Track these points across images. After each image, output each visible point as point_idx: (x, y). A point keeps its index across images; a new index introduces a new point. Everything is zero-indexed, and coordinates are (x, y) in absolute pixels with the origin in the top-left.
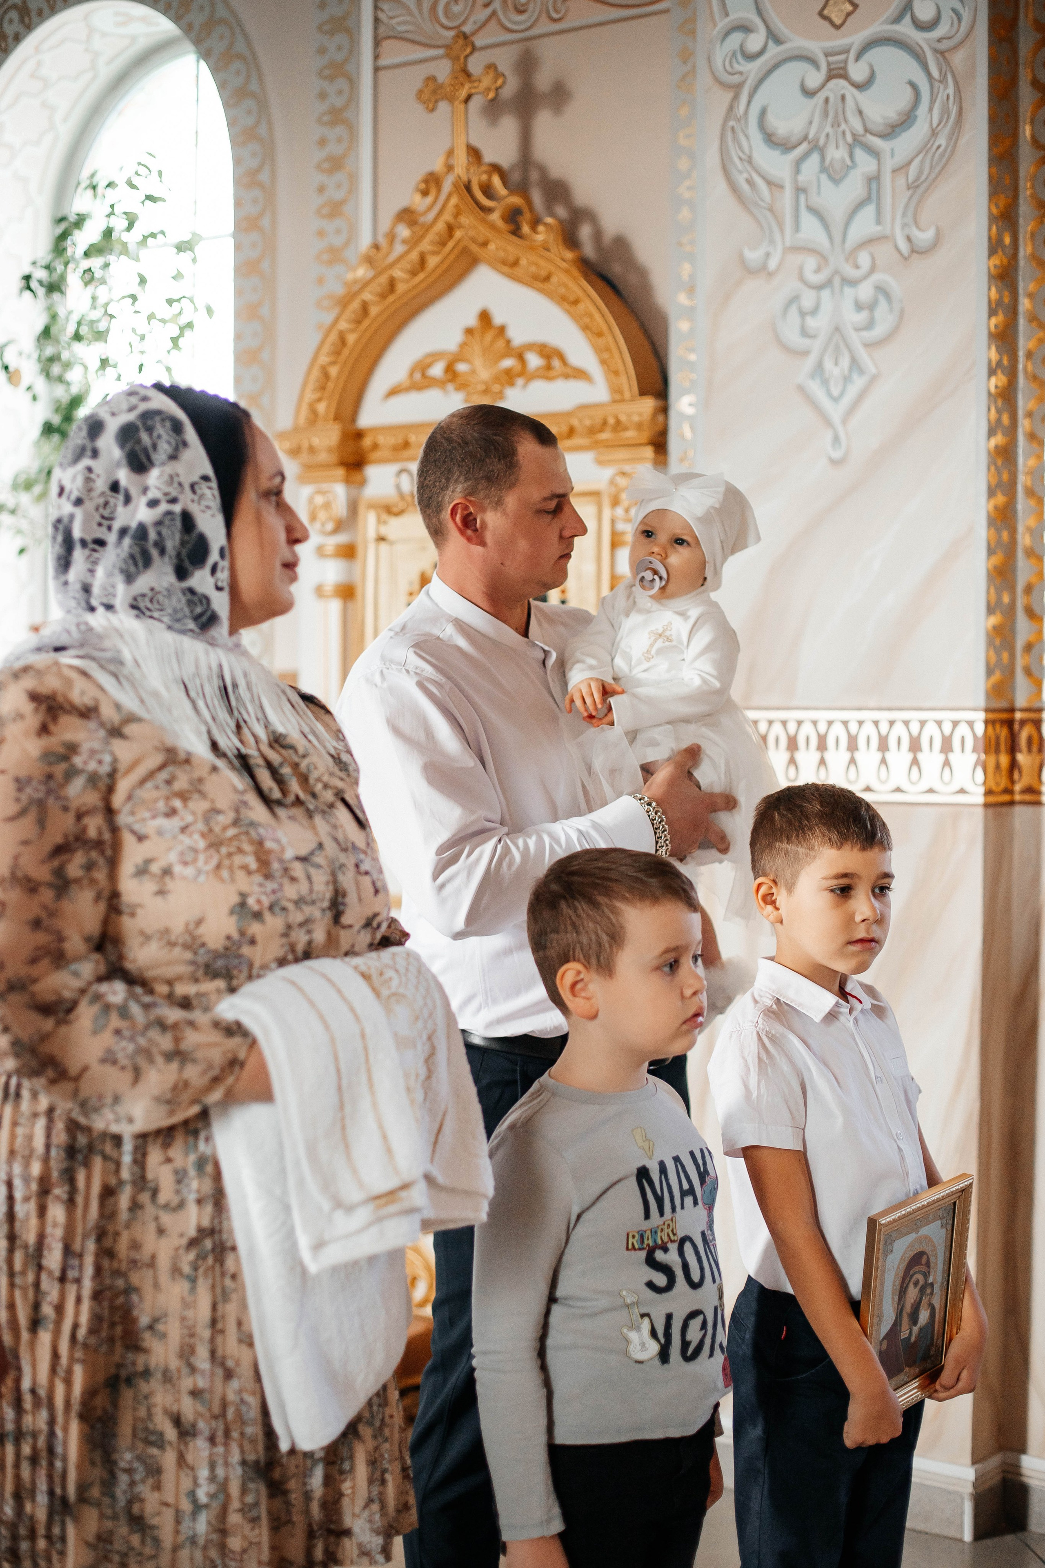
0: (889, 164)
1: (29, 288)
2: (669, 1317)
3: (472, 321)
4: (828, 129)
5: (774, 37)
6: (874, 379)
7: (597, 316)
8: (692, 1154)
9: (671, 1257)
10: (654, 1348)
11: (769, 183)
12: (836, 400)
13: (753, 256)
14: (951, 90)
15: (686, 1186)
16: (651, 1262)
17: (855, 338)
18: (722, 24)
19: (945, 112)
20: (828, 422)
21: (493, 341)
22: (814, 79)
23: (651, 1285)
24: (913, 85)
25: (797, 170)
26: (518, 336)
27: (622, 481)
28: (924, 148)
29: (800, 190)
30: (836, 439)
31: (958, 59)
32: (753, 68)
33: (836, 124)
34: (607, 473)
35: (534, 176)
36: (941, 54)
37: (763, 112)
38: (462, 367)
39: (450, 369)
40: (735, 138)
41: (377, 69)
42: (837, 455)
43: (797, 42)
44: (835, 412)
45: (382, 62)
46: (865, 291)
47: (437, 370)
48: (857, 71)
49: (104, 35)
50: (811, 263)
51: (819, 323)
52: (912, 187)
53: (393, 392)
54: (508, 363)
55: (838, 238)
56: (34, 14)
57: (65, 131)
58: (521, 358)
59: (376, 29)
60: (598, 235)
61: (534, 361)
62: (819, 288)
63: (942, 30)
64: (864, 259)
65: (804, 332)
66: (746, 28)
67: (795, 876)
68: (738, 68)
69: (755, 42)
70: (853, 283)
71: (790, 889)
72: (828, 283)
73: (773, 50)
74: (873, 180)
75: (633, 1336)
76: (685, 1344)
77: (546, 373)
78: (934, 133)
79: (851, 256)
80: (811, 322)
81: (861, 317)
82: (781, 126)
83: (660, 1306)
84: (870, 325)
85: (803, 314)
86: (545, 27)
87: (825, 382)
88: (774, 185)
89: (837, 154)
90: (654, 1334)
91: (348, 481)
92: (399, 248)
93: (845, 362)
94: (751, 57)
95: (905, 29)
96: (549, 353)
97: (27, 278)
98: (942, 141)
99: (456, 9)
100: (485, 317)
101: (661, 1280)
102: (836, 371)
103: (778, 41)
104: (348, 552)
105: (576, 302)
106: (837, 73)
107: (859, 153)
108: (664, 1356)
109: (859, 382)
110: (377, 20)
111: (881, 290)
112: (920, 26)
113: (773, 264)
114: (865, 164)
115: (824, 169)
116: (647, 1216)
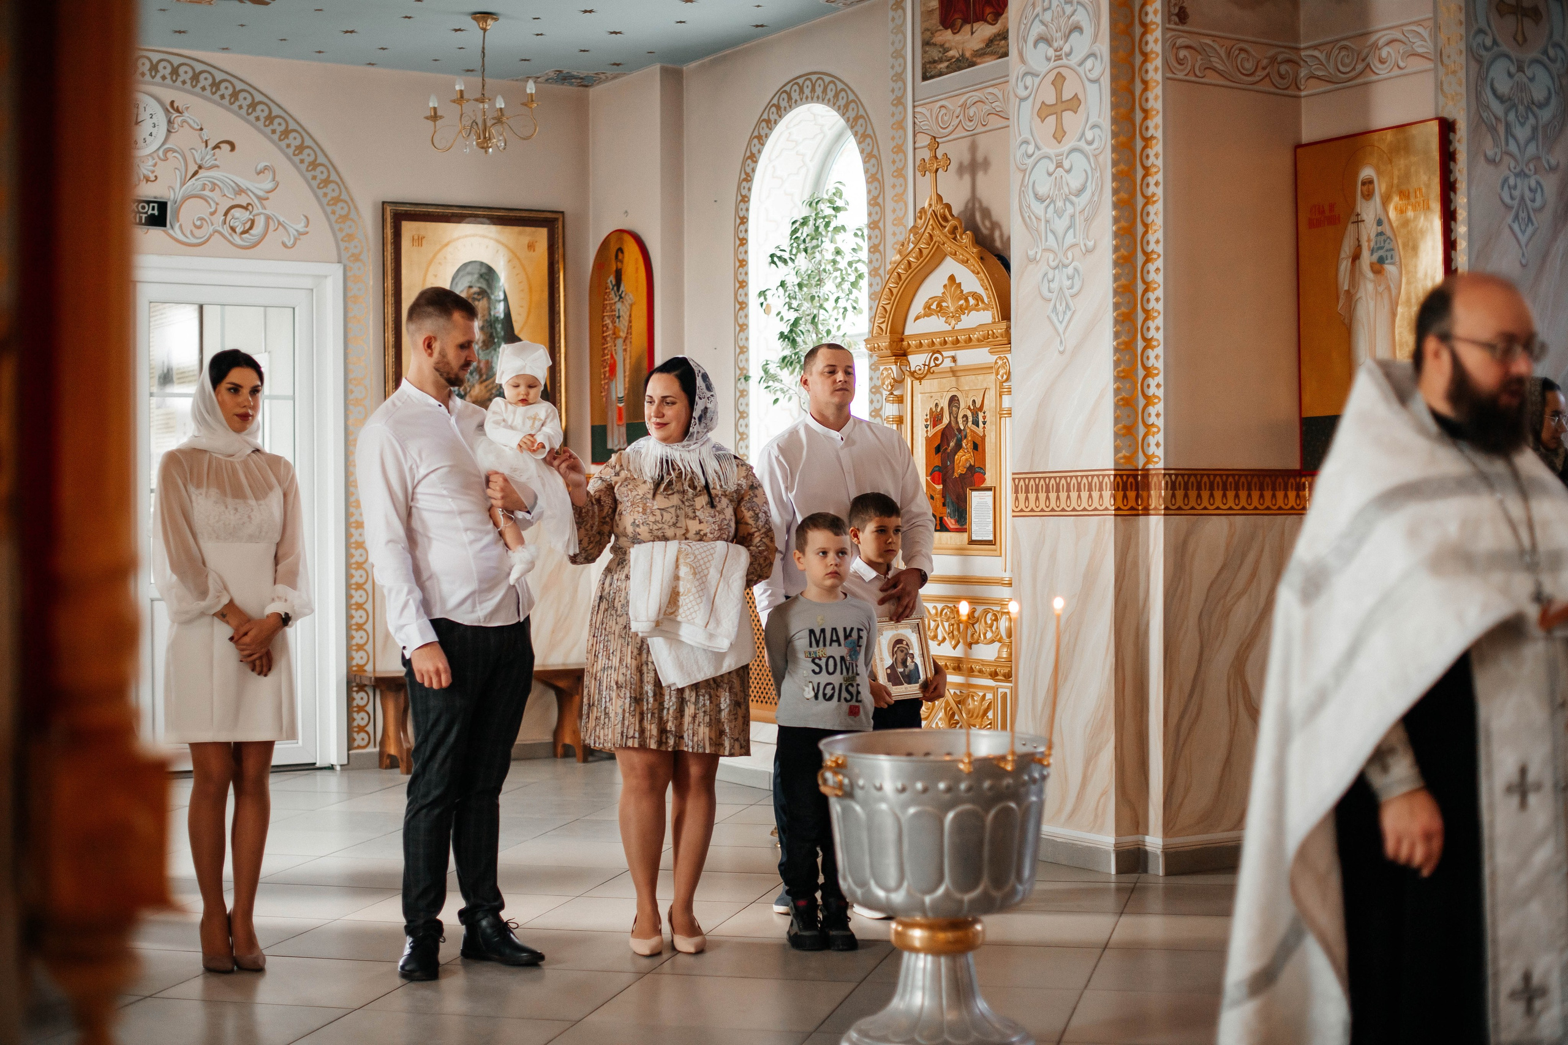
0: (1078, 209)
1: (773, 262)
2: (819, 684)
3: (946, 282)
4: (1057, 192)
5: (1037, 147)
6: (1074, 312)
7: (986, 281)
8: (845, 629)
9: (823, 663)
10: (812, 694)
11: (1036, 218)
12: (1061, 322)
13: (1031, 253)
14: (1098, 174)
15: (835, 638)
16: (813, 661)
17: (1067, 293)
18: (1019, 140)
19: (1097, 185)
20: (1059, 335)
21: (955, 290)
22: (1052, 168)
23: (813, 671)
24: (1085, 171)
25: (1046, 213)
26: (966, 289)
27: (1000, 362)
28: (1090, 201)
29: (1047, 221)
30: (1061, 342)
31: (1101, 158)
32: (1030, 161)
33: (1059, 190)
34: (995, 357)
35: (977, 205)
36: (1095, 156)
37: (1034, 183)
38: (944, 304)
39: (939, 305)
40: (1024, 196)
41: (915, 149)
42: (1061, 349)
43: (1046, 150)
44: (1061, 330)
45: (917, 146)
46: (1070, 270)
47: (934, 307)
48: (1066, 164)
49: (822, 116)
50: (1051, 256)
51: (1054, 285)
52: (1086, 220)
53: (917, 318)
54: (962, 302)
55: (1061, 245)
56: (782, 109)
57: (813, 166)
58: (967, 300)
59: (914, 128)
60: (1002, 235)
61: (972, 302)
62: (1055, 269)
63: (1094, 146)
64: (1070, 255)
65: (1050, 291)
66: (1026, 142)
67: (865, 527)
68: (1025, 162)
69: (1031, 149)
70: (1066, 266)
71: (863, 532)
72: (1057, 267)
73: (1037, 153)
74: (1073, 216)
75: (806, 689)
76: (824, 695)
77: (976, 308)
78: (1093, 195)
79: (1065, 254)
80: (1052, 285)
81: (1068, 283)
82: (1042, 190)
83: (816, 679)
84: (1071, 288)
85: (1049, 282)
86: (980, 129)
87: (1057, 314)
88: (1038, 219)
89: (1060, 204)
90: (813, 689)
91: (896, 363)
92: (911, 246)
93: (1064, 305)
94: (1030, 156)
95: (1082, 144)
96: (977, 297)
97: (772, 256)
98: (1096, 198)
99: (946, 118)
100: (952, 278)
101: (817, 669)
102: (1061, 309)
103: (1039, 149)
104: (900, 400)
105: (978, 273)
106: (1059, 165)
107: (1067, 203)
108: (816, 697)
109: (1069, 314)
110: (914, 123)
111: (1075, 269)
112: (1090, 143)
113: (1038, 257)
114: (1070, 209)
115: (1055, 211)
116: (811, 646)
